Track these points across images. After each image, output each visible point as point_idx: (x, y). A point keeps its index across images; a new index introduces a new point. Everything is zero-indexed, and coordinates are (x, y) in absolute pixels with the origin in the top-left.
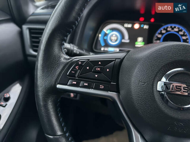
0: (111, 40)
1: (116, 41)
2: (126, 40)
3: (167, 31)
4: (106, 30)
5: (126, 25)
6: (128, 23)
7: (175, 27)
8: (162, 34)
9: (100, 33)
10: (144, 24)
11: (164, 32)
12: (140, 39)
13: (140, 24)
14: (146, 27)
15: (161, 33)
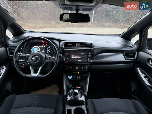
0: (35, 51)
1: (36, 51)
2: (39, 50)
3: (51, 48)
4: (33, 48)
5: (39, 46)
6: (40, 46)
8: (49, 48)
9: (32, 49)
10: (44, 46)
11: (50, 48)
12: (43, 50)
13: (43, 46)
14: (45, 47)
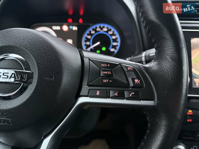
3: (96, 31)
7: (104, 27)
12: (70, 41)
14: (75, 28)
15: (90, 34)
